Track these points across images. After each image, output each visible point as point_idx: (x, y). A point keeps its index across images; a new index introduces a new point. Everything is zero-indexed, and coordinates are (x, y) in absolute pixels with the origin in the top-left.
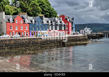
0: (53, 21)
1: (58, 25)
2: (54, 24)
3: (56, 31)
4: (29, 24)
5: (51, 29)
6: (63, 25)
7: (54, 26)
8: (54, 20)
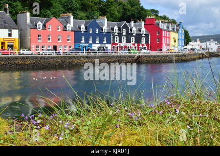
0: (123, 28)
1: (134, 35)
2: (124, 34)
3: (128, 45)
4: (73, 32)
5: (118, 42)
6: (143, 35)
7: (125, 37)
8: (125, 27)
